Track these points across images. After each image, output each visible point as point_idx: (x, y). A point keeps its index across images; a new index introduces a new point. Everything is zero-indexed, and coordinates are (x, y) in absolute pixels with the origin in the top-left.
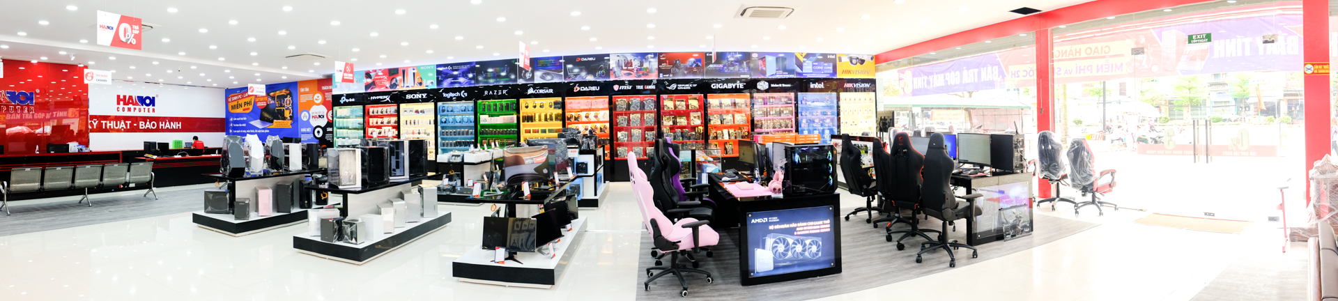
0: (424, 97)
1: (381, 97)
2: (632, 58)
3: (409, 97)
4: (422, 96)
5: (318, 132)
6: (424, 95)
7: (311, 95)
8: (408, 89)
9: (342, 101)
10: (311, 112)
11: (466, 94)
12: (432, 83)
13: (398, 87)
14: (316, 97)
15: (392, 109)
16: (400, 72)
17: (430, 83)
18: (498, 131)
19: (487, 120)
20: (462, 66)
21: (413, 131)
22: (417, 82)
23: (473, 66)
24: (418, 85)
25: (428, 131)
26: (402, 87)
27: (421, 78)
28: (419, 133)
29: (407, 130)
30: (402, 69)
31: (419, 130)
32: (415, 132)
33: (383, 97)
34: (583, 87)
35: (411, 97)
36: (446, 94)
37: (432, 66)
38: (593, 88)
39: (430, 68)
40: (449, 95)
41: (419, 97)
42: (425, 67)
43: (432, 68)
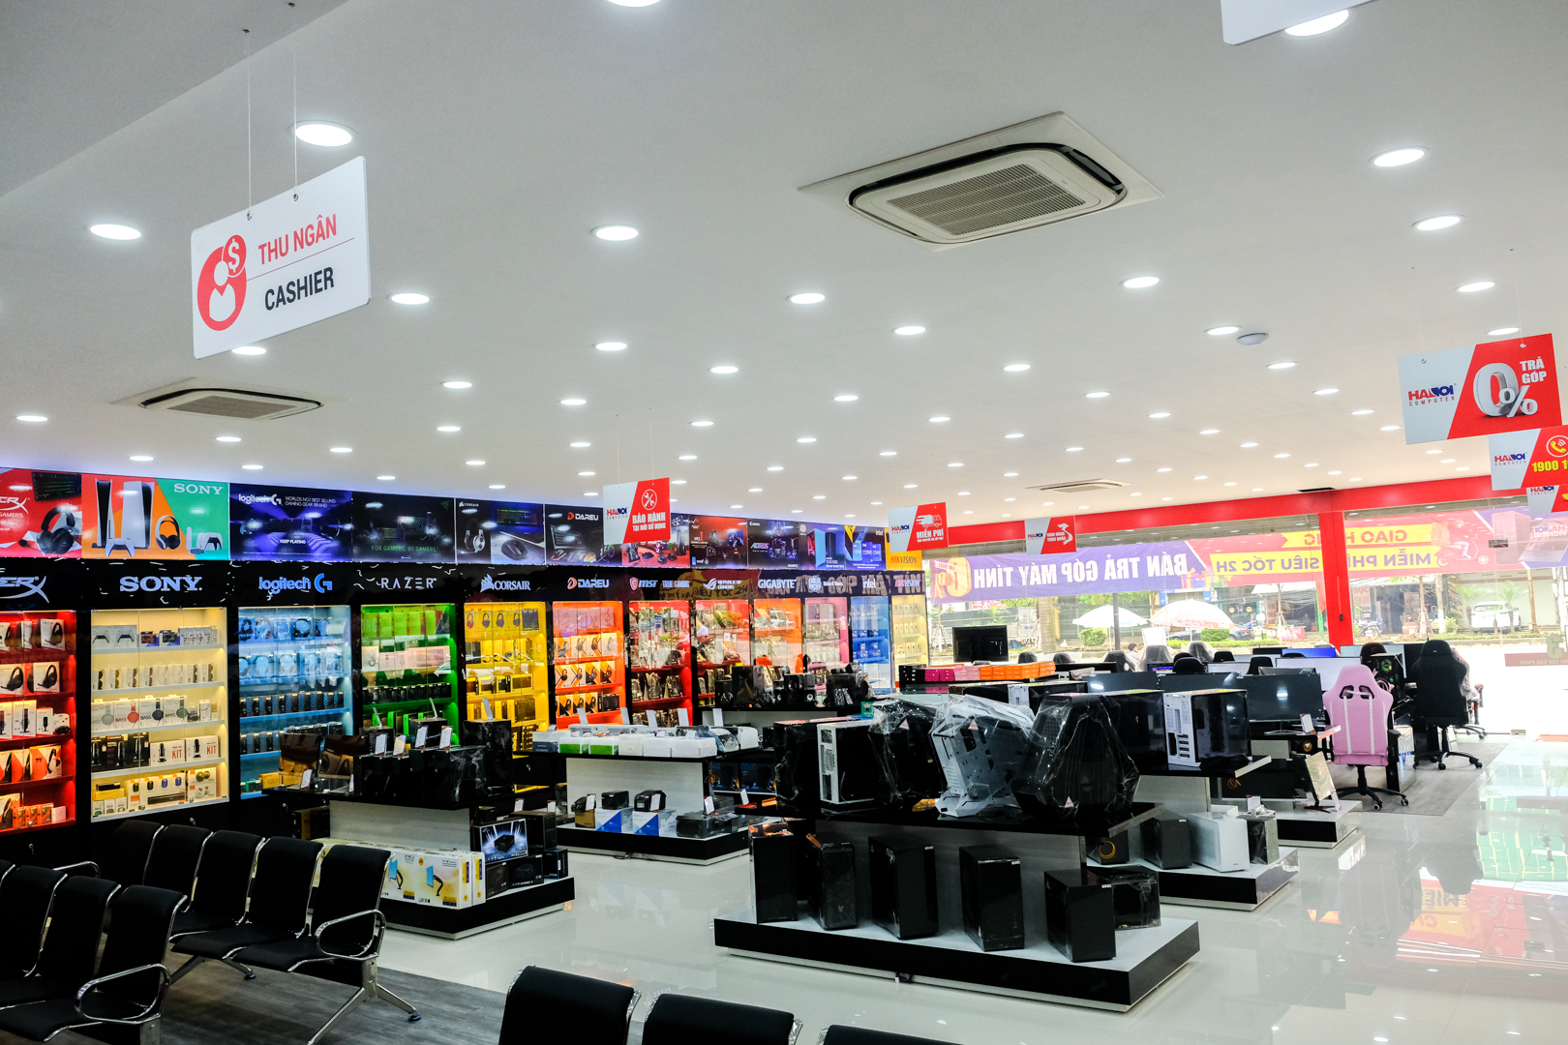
0: (192, 587)
1: (3, 582)
3: (129, 584)
4: (184, 585)
6: (192, 584)
8: (123, 555)
11: (329, 585)
12: (214, 541)
13: (76, 546)
15: (45, 628)
16: (90, 493)
17: (204, 542)
18: (405, 690)
19: (377, 661)
20: (314, 500)
21: (133, 709)
22: (162, 536)
23: (344, 501)
24: (162, 546)
25: (189, 707)
26: (94, 546)
27: (175, 523)
28: (158, 715)
29: (108, 707)
30: (96, 481)
31: (158, 705)
32: (142, 711)
33: (9, 582)
34: (583, 580)
35: (136, 588)
36: (268, 581)
37: (217, 484)
38: (599, 583)
39: (208, 492)
40: (276, 585)
41: (169, 586)
42: (192, 489)
43: (217, 493)
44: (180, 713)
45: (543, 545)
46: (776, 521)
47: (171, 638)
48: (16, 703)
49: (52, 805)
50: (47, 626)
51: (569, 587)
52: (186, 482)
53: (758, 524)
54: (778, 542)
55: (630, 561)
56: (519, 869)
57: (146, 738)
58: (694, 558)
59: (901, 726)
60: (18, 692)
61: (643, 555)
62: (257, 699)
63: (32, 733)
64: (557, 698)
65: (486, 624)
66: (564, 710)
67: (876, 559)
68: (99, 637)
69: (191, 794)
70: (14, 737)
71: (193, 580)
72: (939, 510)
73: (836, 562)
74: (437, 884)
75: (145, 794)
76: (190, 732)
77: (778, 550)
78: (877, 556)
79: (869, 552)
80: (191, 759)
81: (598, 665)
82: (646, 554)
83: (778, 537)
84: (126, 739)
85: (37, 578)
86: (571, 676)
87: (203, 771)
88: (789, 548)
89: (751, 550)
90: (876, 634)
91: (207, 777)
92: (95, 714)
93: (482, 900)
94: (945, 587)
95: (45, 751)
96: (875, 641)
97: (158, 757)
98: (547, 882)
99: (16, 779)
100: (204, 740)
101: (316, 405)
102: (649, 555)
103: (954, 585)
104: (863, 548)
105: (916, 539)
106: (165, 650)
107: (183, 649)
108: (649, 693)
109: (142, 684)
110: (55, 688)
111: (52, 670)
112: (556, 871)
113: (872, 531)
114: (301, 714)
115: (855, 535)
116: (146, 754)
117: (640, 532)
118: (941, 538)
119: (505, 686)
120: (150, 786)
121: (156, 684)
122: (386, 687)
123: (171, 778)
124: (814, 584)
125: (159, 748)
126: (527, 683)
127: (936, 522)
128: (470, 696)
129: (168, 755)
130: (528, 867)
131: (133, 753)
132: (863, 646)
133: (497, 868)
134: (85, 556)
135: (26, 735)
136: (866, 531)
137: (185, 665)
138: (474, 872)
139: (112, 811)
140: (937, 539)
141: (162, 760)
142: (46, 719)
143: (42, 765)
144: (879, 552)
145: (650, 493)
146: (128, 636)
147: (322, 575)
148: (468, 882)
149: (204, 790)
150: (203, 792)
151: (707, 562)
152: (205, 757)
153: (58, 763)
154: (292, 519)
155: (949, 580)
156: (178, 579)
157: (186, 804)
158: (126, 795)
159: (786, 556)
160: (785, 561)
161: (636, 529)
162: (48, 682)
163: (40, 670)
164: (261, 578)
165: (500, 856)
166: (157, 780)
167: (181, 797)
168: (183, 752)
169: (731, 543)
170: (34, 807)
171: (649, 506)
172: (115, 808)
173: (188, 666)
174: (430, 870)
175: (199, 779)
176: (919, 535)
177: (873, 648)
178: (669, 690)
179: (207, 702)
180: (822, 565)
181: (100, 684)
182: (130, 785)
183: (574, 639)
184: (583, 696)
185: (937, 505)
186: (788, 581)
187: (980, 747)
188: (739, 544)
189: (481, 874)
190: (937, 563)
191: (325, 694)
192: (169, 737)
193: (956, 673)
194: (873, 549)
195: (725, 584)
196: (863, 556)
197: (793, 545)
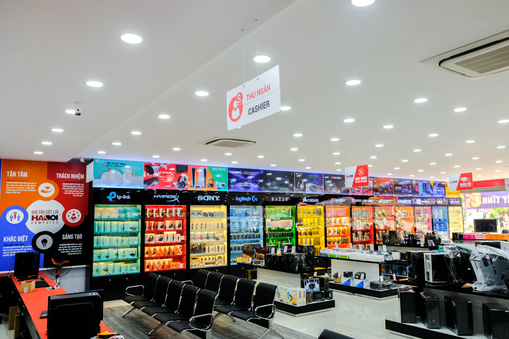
0: (217, 199)
1: (168, 197)
3: (200, 198)
4: (215, 199)
5: (44, 241)
6: (217, 198)
7: (33, 184)
8: (198, 189)
9: (110, 198)
10: (29, 210)
11: (256, 199)
12: (223, 185)
13: (186, 186)
14: (43, 187)
15: (178, 210)
16: (190, 171)
17: (220, 186)
18: (279, 234)
19: (270, 224)
20: (252, 172)
21: (201, 235)
22: (209, 184)
23: (261, 173)
24: (209, 187)
25: (216, 236)
26: (191, 186)
27: (213, 180)
28: (208, 238)
29: (194, 234)
30: (192, 167)
31: (208, 235)
32: (204, 236)
33: (170, 197)
34: (336, 199)
35: (202, 199)
36: (238, 198)
37: (224, 168)
38: (341, 200)
39: (222, 170)
40: (241, 199)
41: (211, 199)
42: (217, 169)
43: (224, 170)
44: (214, 238)
45: (323, 187)
46: (404, 179)
47: (212, 215)
48: (171, 232)
49: (180, 263)
52: (216, 167)
53: (397, 180)
54: (405, 187)
55: (352, 193)
56: (317, 295)
57: (204, 245)
58: (374, 192)
59: (457, 256)
60: (172, 229)
61: (357, 191)
62: (235, 234)
63: (175, 241)
64: (327, 238)
65: (304, 213)
67: (442, 193)
68: (192, 214)
69: (217, 262)
70: (170, 242)
71: (217, 197)
72: (469, 175)
73: (427, 194)
74: (291, 298)
75: (204, 261)
76: (216, 244)
77: (405, 190)
78: (443, 192)
79: (439, 190)
80: (216, 252)
81: (341, 228)
83: (405, 185)
84: (199, 244)
85: (176, 196)
86: (332, 231)
87: (220, 255)
88: (409, 189)
89: (395, 189)
90: (442, 220)
91: (221, 257)
92: (191, 237)
93: (305, 304)
94: (470, 204)
95: (178, 246)
96: (442, 223)
97: (208, 251)
98: (326, 300)
99: (171, 254)
100: (220, 246)
101: (254, 143)
102: (359, 191)
103: (474, 203)
104: (437, 189)
105: (460, 186)
106: (209, 218)
107: (215, 218)
108: (358, 238)
109: (204, 228)
110: (181, 228)
111: (180, 223)
112: (329, 297)
113: (440, 183)
114: (247, 240)
115: (434, 184)
116: (205, 249)
117: (358, 183)
118: (470, 186)
119: (311, 234)
120: (206, 259)
121: (207, 228)
122: (273, 232)
123: (211, 257)
124: (419, 202)
125: (208, 248)
126: (317, 233)
127: (468, 180)
128: (299, 236)
129: (210, 250)
130: (320, 295)
131: (201, 249)
132: (437, 225)
133: (310, 294)
134: (189, 189)
135: (173, 242)
136: (438, 183)
137: (215, 223)
138: (302, 295)
139: (195, 266)
140: (468, 186)
141: (209, 252)
142: (178, 237)
143: (177, 251)
144: (443, 191)
145: (361, 170)
146: (200, 214)
147: (254, 196)
148: (300, 298)
149: (220, 261)
150: (220, 262)
151: (379, 193)
152: (220, 251)
153: (181, 250)
154: (245, 179)
155: (472, 201)
156: (213, 197)
157: (215, 266)
158: (199, 261)
159: (408, 192)
160: (407, 193)
161: (356, 182)
162: (179, 226)
163: (177, 223)
164: (236, 197)
165: (310, 290)
166: (207, 257)
167: (214, 263)
168: (214, 249)
169: (388, 187)
170: (175, 263)
171: (361, 174)
172: (196, 265)
173: (216, 223)
174: (288, 293)
175: (219, 258)
176: (461, 184)
177: (441, 226)
178: (366, 237)
179: (221, 234)
180: (422, 195)
181: (192, 227)
182: (200, 258)
183: (333, 219)
184: (336, 238)
185: (468, 173)
187: (490, 266)
188: (390, 187)
189: (304, 296)
190: (467, 195)
191: (255, 234)
192: (211, 244)
193: (476, 236)
194: (441, 189)
195: (385, 201)
196: (437, 192)
197: (410, 188)
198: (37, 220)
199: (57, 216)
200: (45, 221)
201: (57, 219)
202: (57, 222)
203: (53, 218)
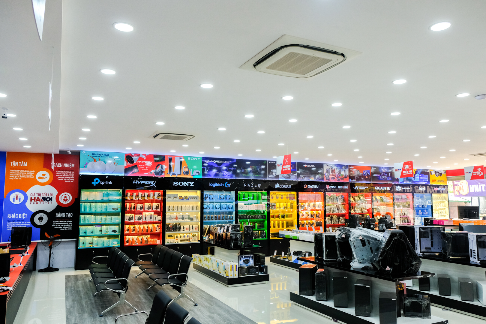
0: (192, 185)
1: (146, 182)
2: (335, 167)
3: (175, 184)
4: (189, 184)
5: (41, 219)
6: (192, 184)
7: (32, 172)
8: (174, 176)
9: (94, 183)
10: (28, 193)
11: (229, 185)
12: (198, 173)
13: (163, 174)
14: (39, 174)
16: (167, 160)
18: (251, 216)
19: (243, 207)
20: (225, 161)
21: (177, 216)
22: (184, 171)
23: (234, 162)
24: (184, 174)
25: (191, 217)
26: (168, 174)
27: (188, 168)
28: (183, 218)
29: (171, 215)
30: (168, 157)
31: (183, 216)
32: (179, 217)
33: (147, 182)
34: (309, 186)
35: (177, 185)
36: (212, 184)
37: (199, 157)
38: (315, 187)
39: (196, 160)
40: (214, 185)
41: (186, 184)
42: (192, 159)
43: (199, 160)
44: (189, 218)
45: (296, 174)
46: (382, 167)
47: (187, 198)
48: (149, 213)
49: (157, 239)
50: (156, 194)
51: (305, 187)
52: (191, 157)
53: (376, 168)
54: (383, 174)
55: (327, 180)
56: (251, 270)
57: (180, 224)
58: (350, 179)
59: (342, 236)
60: (150, 210)
61: (331, 178)
62: (209, 216)
63: (152, 221)
64: (300, 221)
65: (277, 198)
66: (303, 225)
67: (425, 181)
68: (169, 197)
69: (191, 240)
70: (143, 221)
71: (192, 183)
72: (410, 164)
73: (408, 181)
74: (225, 271)
75: (179, 239)
76: (192, 223)
77: (383, 177)
78: (426, 179)
79: (422, 178)
80: (191, 230)
81: (315, 212)
82: (332, 178)
83: (384, 173)
84: (175, 224)
85: (154, 182)
86: (305, 215)
87: (194, 234)
88: (388, 176)
89: (372, 177)
90: (426, 207)
91: (195, 236)
92: (167, 217)
93: (237, 277)
94: (459, 191)
95: (156, 225)
96: (425, 209)
97: (183, 229)
98: (260, 274)
99: (149, 232)
100: (194, 226)
101: (193, 137)
102: (334, 178)
103: (462, 190)
104: (420, 177)
105: (403, 174)
106: (185, 201)
107: (190, 201)
108: (333, 222)
109: (179, 210)
110: (159, 210)
111: (158, 205)
112: (263, 272)
113: (423, 171)
114: (221, 221)
115: (416, 172)
116: (180, 228)
119: (283, 217)
120: (181, 237)
121: (183, 210)
122: (246, 215)
123: (186, 235)
124: (398, 188)
125: (183, 227)
126: (291, 216)
128: (271, 219)
129: (185, 229)
130: (254, 269)
131: (177, 228)
132: (420, 211)
133: (244, 268)
134: (166, 176)
135: (151, 221)
136: (421, 171)
137: (190, 206)
138: (234, 268)
139: (171, 242)
140: (410, 174)
141: (184, 230)
142: (156, 217)
143: (155, 228)
144: (427, 178)
145: (287, 159)
146: (176, 197)
147: (227, 183)
148: (232, 271)
149: (194, 239)
150: (194, 240)
151: (355, 180)
152: (195, 230)
153: (159, 228)
154: (219, 167)
155: (460, 189)
156: (188, 183)
157: (189, 242)
158: (175, 238)
159: (387, 179)
160: (386, 180)
161: (284, 170)
162: (157, 208)
163: (155, 205)
164: (210, 183)
165: (245, 265)
166: (182, 235)
167: (187, 240)
169: (365, 174)
170: (153, 239)
171: (286, 163)
172: (172, 241)
174: (224, 266)
175: (193, 236)
176: (404, 172)
177: (424, 212)
178: (341, 221)
179: (196, 216)
180: (402, 182)
181: (169, 209)
182: (176, 236)
183: (306, 204)
184: (310, 221)
185: (410, 162)
186: (387, 187)
187: (368, 246)
188: (368, 175)
189: (236, 269)
190: (455, 183)
191: (228, 216)
192: (186, 225)
194: (424, 177)
195: (362, 188)
196: (420, 179)
197: (390, 175)
198: (35, 201)
199: (52, 198)
200: (42, 202)
201: (51, 201)
202: (51, 203)
203: (48, 199)
